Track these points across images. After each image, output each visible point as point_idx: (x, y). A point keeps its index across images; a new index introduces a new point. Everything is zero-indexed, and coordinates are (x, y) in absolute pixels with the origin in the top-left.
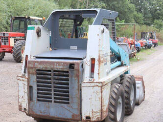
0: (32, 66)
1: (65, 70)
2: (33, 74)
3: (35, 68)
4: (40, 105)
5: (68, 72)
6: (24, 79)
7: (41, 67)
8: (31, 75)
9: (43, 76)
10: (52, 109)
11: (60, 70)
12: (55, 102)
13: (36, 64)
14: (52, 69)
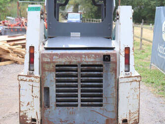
0: (49, 60)
1: (97, 63)
2: (50, 71)
3: (54, 62)
4: (60, 111)
5: (101, 66)
6: (32, 78)
7: (63, 61)
8: (46, 73)
9: (64, 73)
10: (78, 115)
11: (91, 64)
12: (82, 105)
13: (54, 57)
14: (79, 62)
